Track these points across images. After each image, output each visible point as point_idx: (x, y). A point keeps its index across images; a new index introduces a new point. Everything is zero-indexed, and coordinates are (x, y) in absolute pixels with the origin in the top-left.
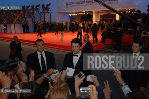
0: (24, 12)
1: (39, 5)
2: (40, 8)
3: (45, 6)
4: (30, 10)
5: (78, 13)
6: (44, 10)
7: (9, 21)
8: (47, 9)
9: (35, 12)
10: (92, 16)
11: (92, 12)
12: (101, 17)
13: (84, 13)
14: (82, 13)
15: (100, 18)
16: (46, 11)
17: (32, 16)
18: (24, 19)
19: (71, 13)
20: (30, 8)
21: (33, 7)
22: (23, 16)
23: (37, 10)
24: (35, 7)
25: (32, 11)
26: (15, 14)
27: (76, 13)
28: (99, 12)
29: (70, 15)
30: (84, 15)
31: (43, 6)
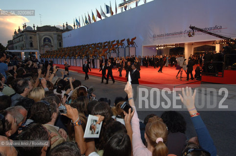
0: (110, 47)
1: (124, 40)
2: (125, 43)
3: (130, 41)
4: (115, 45)
5: (167, 46)
6: (129, 44)
7: (95, 56)
8: (132, 43)
9: (120, 46)
10: (183, 49)
11: (183, 44)
12: (196, 49)
13: (174, 45)
14: (171, 45)
15: (194, 51)
16: (131, 45)
17: (117, 51)
18: (109, 54)
19: (158, 46)
20: (115, 43)
21: (118, 41)
22: (108, 52)
23: (122, 44)
24: (120, 42)
25: (117, 46)
26: (101, 50)
27: (164, 46)
28: (192, 44)
29: (157, 48)
30: (174, 48)
31: (128, 40)
